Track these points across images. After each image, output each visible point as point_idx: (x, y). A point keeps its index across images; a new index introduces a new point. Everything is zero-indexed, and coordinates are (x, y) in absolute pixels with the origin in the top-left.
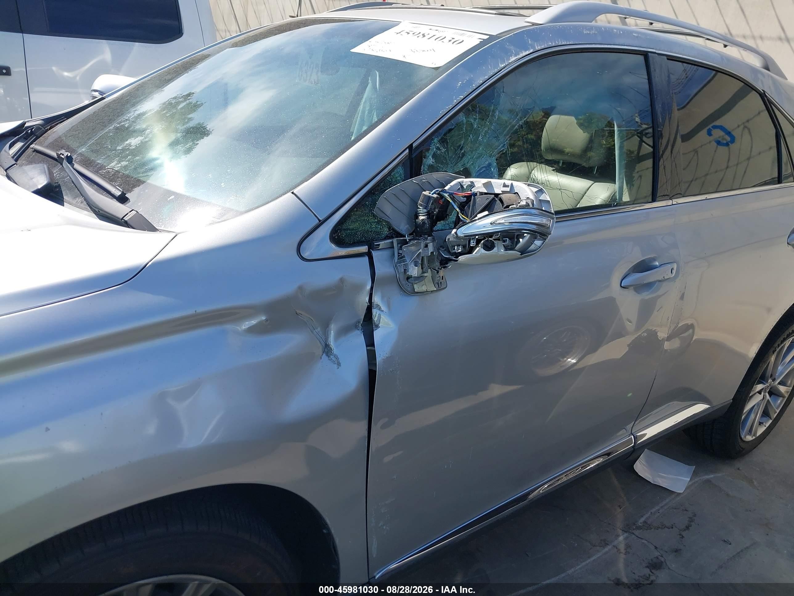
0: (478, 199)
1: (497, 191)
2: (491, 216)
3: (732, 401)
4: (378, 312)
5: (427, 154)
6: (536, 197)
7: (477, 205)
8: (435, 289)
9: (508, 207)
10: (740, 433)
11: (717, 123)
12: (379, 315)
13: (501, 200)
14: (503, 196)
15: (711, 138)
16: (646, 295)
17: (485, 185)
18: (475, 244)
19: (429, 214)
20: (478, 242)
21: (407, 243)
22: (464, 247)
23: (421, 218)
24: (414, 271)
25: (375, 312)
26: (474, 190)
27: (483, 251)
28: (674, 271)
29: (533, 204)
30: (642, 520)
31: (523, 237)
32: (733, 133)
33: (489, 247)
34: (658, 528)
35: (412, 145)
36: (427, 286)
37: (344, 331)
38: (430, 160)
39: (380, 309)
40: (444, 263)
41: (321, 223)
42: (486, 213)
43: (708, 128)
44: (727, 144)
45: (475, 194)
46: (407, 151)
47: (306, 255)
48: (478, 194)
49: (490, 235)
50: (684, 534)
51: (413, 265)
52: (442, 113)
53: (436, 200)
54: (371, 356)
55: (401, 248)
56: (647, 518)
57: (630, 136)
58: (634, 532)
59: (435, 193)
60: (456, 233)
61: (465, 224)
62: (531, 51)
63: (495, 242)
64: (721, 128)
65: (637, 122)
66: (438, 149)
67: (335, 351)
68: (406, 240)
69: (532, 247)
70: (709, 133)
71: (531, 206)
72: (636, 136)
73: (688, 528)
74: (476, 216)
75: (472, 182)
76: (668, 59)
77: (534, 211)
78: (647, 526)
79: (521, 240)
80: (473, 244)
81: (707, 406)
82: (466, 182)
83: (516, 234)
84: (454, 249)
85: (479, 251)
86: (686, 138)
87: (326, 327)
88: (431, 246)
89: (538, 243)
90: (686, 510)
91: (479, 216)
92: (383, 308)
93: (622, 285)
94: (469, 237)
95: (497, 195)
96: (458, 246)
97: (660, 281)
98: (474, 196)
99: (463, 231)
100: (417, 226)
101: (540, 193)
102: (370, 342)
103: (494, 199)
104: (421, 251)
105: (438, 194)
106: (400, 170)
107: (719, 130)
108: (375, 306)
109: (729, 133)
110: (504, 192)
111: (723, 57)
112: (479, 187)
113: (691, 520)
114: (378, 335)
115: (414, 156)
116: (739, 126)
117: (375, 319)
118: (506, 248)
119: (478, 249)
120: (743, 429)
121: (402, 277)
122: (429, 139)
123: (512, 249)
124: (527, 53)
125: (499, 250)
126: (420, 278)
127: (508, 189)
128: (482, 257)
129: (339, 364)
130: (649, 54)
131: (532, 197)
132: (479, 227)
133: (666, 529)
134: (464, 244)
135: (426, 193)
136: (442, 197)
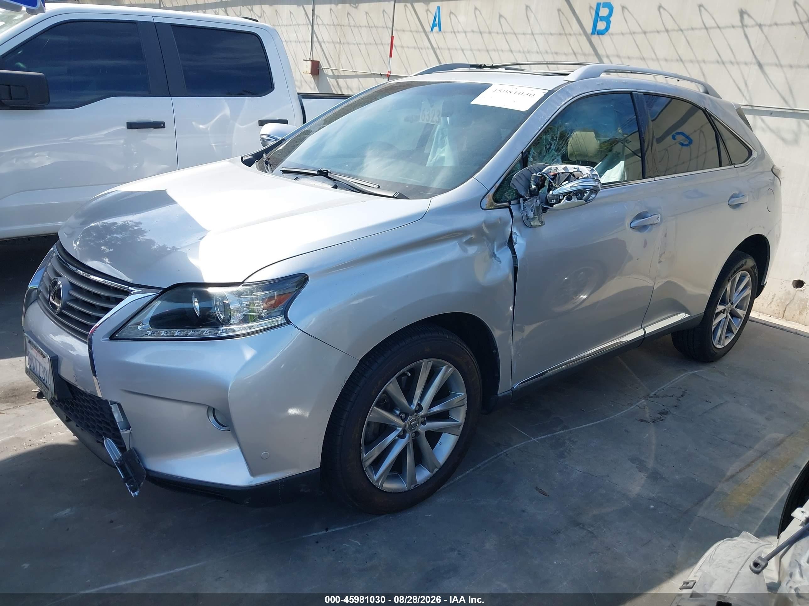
0: (561, 175)
1: (571, 171)
2: (570, 183)
3: (704, 314)
4: (516, 236)
5: (529, 156)
6: (591, 173)
7: (560, 178)
8: (540, 224)
9: (578, 178)
10: (713, 343)
11: (679, 131)
12: (516, 238)
13: (574, 176)
14: (575, 173)
15: (675, 141)
16: (645, 234)
17: (564, 169)
18: (562, 197)
19: (537, 185)
20: (564, 197)
21: (527, 200)
22: (556, 200)
23: (533, 187)
24: (531, 214)
25: (514, 236)
26: (558, 171)
27: (567, 201)
28: (659, 219)
29: (590, 176)
30: (653, 393)
31: (586, 193)
32: (691, 137)
33: (569, 199)
34: (663, 397)
35: (522, 152)
36: (535, 223)
37: (500, 246)
38: (531, 159)
39: (516, 234)
40: (545, 210)
41: (489, 191)
42: (567, 182)
43: (672, 134)
44: (687, 145)
45: (559, 174)
46: (521, 154)
47: (484, 207)
48: (561, 173)
49: (570, 193)
50: (680, 399)
51: (530, 211)
52: (534, 134)
53: (541, 177)
54: (515, 258)
55: (524, 203)
56: (656, 393)
57: (616, 143)
58: (649, 399)
59: (539, 174)
60: (552, 193)
61: (556, 188)
62: (571, 97)
63: (572, 196)
64: (683, 134)
65: (620, 133)
66: (534, 153)
67: (498, 255)
68: (526, 199)
69: (591, 198)
70: (674, 138)
71: (589, 177)
72: (620, 143)
73: (682, 396)
74: (562, 184)
75: (557, 168)
76: (644, 94)
77: (589, 179)
78: (656, 396)
79: (585, 194)
80: (561, 198)
81: (688, 315)
82: (554, 168)
83: (583, 191)
84: (551, 201)
85: (564, 201)
86: (659, 140)
87: (493, 244)
88: (538, 201)
89: (593, 196)
90: (680, 388)
91: (563, 184)
92: (518, 234)
93: (631, 226)
94: (559, 195)
95: (571, 173)
96: (553, 199)
97: (651, 225)
98: (559, 175)
99: (555, 192)
100: (531, 191)
101: (592, 171)
102: (514, 252)
103: (570, 175)
104: (534, 204)
105: (541, 175)
106: (519, 165)
107: (681, 135)
108: (514, 233)
109: (687, 137)
110: (574, 172)
111: (677, 89)
112: (560, 170)
113: (684, 392)
114: (516, 247)
115: (524, 157)
116: (695, 131)
117: (514, 240)
118: (578, 199)
119: (563, 200)
120: (714, 339)
121: (524, 218)
122: (530, 148)
123: (581, 199)
124: (570, 99)
125: (574, 200)
126: (533, 219)
127: (576, 170)
128: (566, 204)
129: (500, 262)
130: (633, 93)
131: (589, 173)
132: (564, 189)
133: (669, 397)
134: (556, 198)
135: (535, 174)
136: (543, 176)
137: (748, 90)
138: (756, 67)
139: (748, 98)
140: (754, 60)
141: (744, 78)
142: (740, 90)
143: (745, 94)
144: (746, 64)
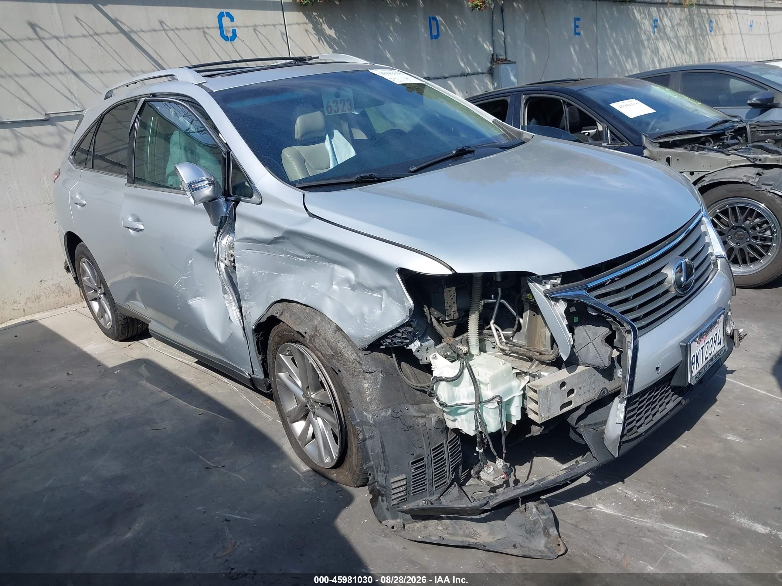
137: (74, 96)
138: (72, 76)
139: (79, 104)
140: (67, 70)
141: (66, 87)
142: (68, 98)
143: (74, 101)
144: (61, 73)
